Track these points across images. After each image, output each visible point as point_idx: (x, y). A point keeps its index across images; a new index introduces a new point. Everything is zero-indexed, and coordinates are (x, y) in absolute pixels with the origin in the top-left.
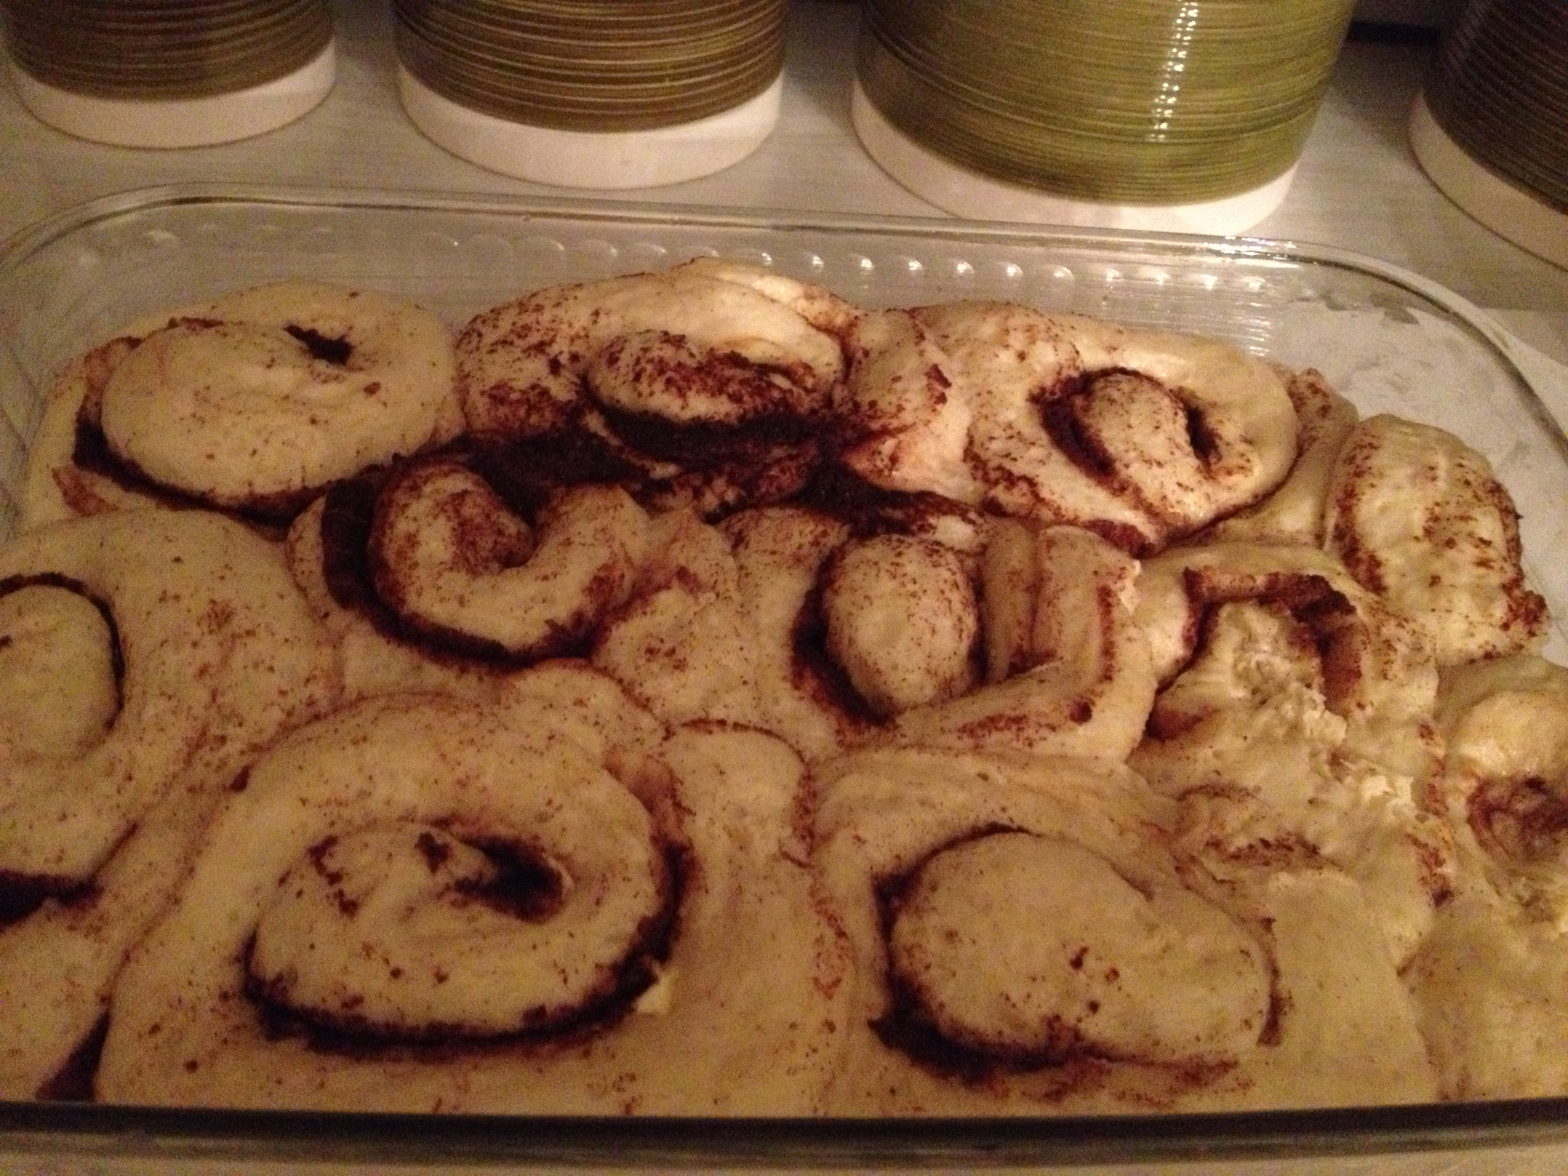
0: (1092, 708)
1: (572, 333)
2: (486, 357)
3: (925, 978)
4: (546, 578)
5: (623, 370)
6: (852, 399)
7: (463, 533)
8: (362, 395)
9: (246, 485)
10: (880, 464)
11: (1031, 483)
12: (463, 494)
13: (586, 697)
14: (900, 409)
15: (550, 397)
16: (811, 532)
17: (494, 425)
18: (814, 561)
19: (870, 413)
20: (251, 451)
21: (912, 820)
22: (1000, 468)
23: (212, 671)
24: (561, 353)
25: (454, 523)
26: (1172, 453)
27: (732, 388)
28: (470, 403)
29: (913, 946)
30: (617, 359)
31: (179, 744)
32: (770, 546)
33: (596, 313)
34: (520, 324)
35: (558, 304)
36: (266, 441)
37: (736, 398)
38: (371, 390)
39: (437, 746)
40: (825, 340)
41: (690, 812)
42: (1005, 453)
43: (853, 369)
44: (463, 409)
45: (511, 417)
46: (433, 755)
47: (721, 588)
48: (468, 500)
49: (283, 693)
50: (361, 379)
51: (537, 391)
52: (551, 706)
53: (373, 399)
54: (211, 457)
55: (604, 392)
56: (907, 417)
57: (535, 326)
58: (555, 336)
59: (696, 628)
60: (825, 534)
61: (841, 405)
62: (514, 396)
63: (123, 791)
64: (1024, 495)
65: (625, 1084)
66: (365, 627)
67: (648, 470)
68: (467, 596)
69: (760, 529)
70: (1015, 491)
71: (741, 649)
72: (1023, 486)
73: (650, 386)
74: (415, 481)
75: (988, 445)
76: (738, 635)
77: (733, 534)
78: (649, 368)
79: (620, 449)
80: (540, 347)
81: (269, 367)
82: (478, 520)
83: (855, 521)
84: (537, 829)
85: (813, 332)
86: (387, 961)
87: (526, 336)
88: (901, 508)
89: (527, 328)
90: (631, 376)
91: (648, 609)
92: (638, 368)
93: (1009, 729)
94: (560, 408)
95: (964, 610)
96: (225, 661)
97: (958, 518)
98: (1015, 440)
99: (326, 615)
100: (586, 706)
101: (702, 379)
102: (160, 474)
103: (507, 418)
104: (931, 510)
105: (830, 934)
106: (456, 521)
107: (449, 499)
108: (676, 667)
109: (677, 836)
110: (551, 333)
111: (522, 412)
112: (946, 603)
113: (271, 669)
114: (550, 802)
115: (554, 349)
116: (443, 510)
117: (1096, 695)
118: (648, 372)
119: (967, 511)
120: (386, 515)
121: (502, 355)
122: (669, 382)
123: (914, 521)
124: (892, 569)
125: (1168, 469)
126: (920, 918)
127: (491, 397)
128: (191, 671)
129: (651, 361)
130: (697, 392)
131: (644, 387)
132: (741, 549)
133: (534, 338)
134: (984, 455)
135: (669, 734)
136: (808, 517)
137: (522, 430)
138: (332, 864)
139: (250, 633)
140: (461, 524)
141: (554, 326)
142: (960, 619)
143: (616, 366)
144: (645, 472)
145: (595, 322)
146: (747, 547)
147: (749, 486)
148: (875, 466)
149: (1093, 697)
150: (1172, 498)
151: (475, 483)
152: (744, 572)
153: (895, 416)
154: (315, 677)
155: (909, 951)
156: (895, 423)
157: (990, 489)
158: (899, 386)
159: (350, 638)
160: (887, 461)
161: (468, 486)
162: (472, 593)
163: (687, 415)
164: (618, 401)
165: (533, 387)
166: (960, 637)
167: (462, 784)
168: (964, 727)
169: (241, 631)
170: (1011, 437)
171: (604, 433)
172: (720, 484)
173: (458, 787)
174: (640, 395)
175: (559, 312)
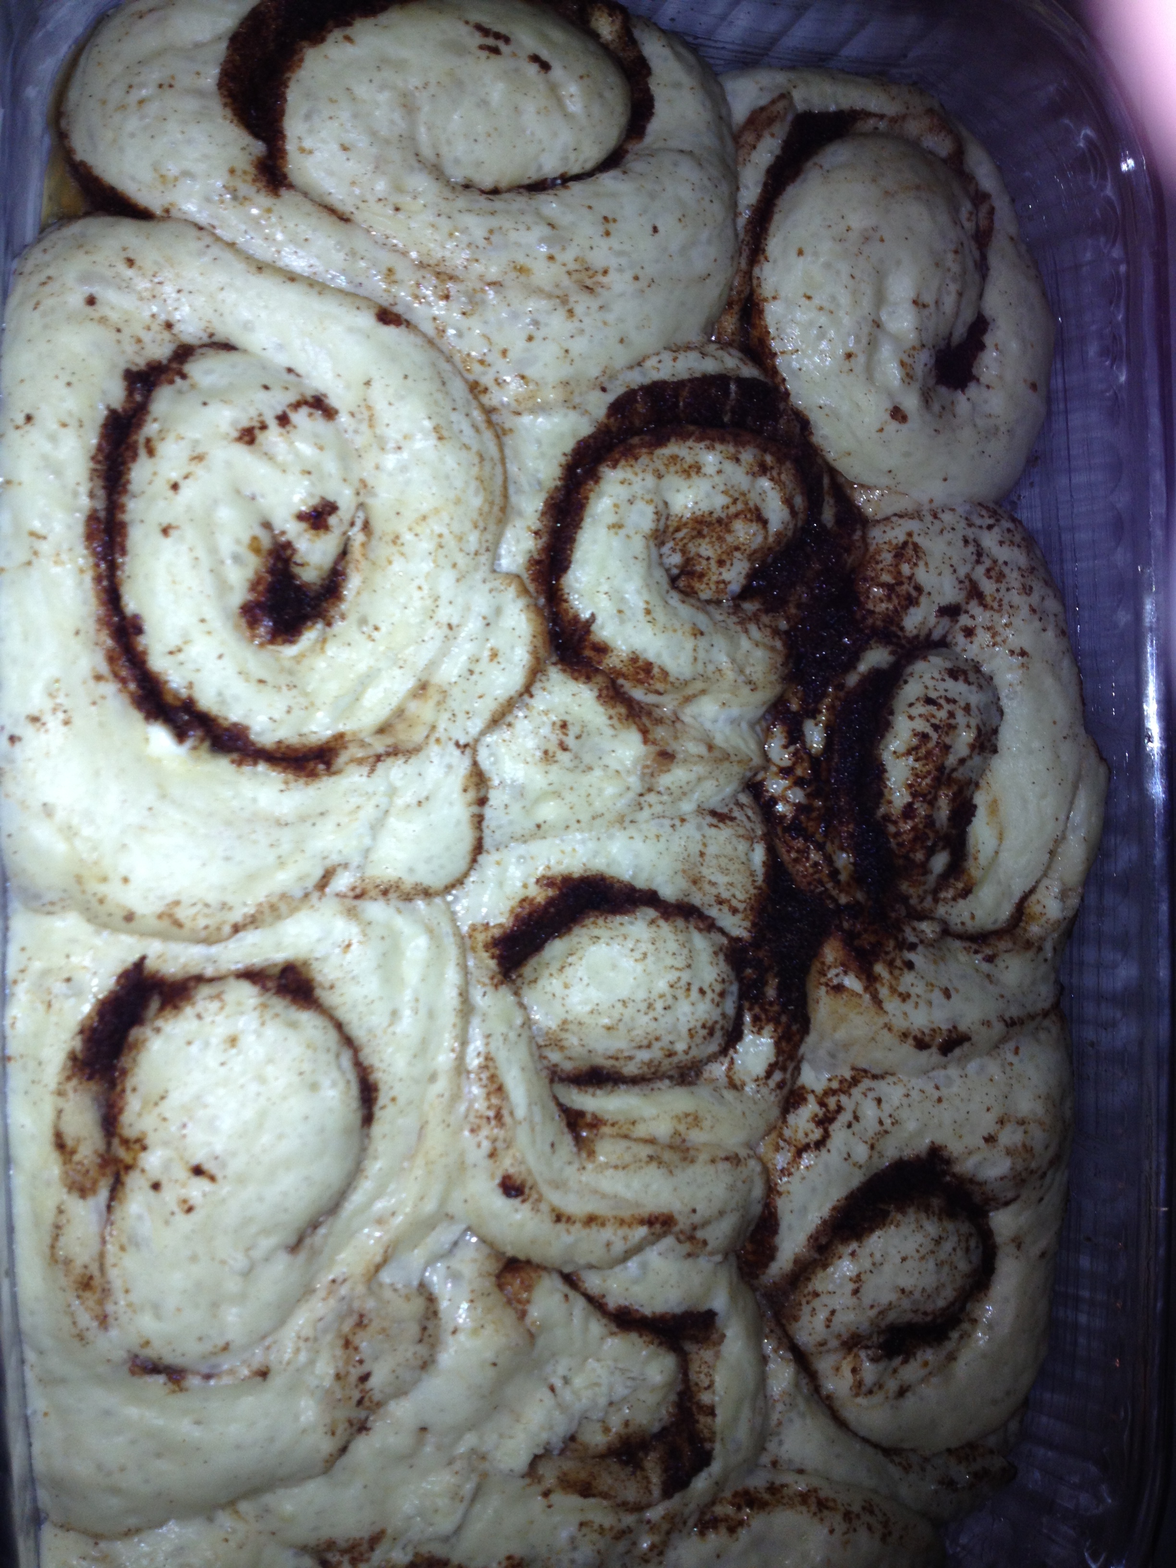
0: (520, 1199)
1: (1000, 629)
2: (960, 534)
3: (189, 1011)
4: (648, 612)
5: (942, 686)
6: (922, 942)
7: (709, 524)
8: (890, 406)
9: (773, 294)
10: (831, 974)
11: (820, 1144)
12: (764, 522)
13: (500, 660)
14: (905, 997)
15: (906, 608)
16: (734, 896)
17: (872, 548)
18: (697, 899)
19: (898, 963)
20: (809, 294)
21: (372, 1002)
22: (840, 1109)
23: (523, 278)
24: (973, 617)
25: (719, 513)
26: (872, 1307)
27: (922, 809)
28: (901, 521)
29: (221, 1000)
30: (956, 679)
31: (438, 254)
32: (711, 850)
33: (1023, 653)
34: (1006, 570)
35: (1033, 611)
36: (821, 308)
37: (908, 812)
38: (898, 414)
39: (436, 511)
40: (1006, 911)
41: (372, 770)
42: (859, 1114)
43: (967, 944)
44: (895, 515)
45: (880, 566)
46: (425, 507)
47: (652, 798)
48: (754, 528)
49: (504, 353)
50: (911, 402)
51: (914, 594)
52: (488, 624)
53: (887, 417)
54: (800, 253)
55: (919, 666)
56: (892, 1005)
57: (1003, 587)
58: (992, 608)
59: (598, 773)
60: (734, 911)
61: (914, 929)
62: (906, 569)
63: (381, 204)
64: (807, 1135)
65: (61, 716)
66: (586, 429)
67: (814, 718)
68: (622, 532)
69: (734, 841)
70: (812, 1125)
71: (578, 821)
72: (817, 1134)
73: (920, 716)
74: (772, 468)
75: (871, 1095)
76: (594, 818)
77: (731, 810)
78: (942, 714)
79: (840, 687)
80: (975, 593)
81: (915, 302)
82: (729, 538)
83: (756, 943)
84: (353, 618)
85: (1016, 899)
86: (186, 477)
87: (990, 577)
88: (780, 995)
89: (1000, 578)
90: (933, 695)
91: (615, 721)
92: (942, 702)
93: (489, 1108)
94: (893, 620)
95: (643, 1063)
96: (538, 292)
97: (773, 1059)
98: (878, 1128)
99: (604, 390)
100: (491, 660)
101: (929, 773)
102: (784, 202)
103: (877, 563)
104: (780, 1030)
105: (237, 916)
106: (723, 516)
107: (751, 504)
108: (546, 752)
109: (343, 758)
110: (995, 605)
111: (886, 578)
112: (645, 1043)
113: (530, 339)
114: (376, 629)
115: (974, 608)
116: (735, 501)
117: (533, 1203)
118: (936, 713)
119: (784, 1069)
120: (723, 441)
121: (960, 554)
122: (925, 737)
123: (765, 1011)
124: (683, 983)
125: (851, 1301)
126: (255, 1009)
127: (905, 543)
128: (521, 260)
129: (951, 715)
130: (913, 769)
131: (920, 709)
132: (710, 819)
133: (988, 587)
134: (856, 1092)
135: (463, 747)
136: (753, 891)
137: (865, 580)
138: (300, 417)
139: (571, 312)
140: (719, 521)
141: (1006, 607)
142: (630, 1058)
143: (946, 677)
144: (813, 714)
145: (1012, 652)
146: (711, 825)
147: (796, 828)
148: (829, 967)
149: (531, 1200)
150: (816, 1303)
151: (778, 534)
152: (677, 822)
153: (893, 990)
154: (527, 384)
155: (218, 996)
156: (884, 992)
157: (816, 1096)
158: (937, 996)
159: (573, 416)
160: (835, 982)
161: (775, 525)
162: (628, 536)
163: (887, 757)
164: (906, 682)
165: (919, 589)
166: (611, 1057)
167: (396, 540)
168: (492, 1059)
169: (571, 305)
170: (881, 1123)
171: (863, 667)
172: (797, 796)
173: (392, 537)
174: (911, 705)
175: (1025, 611)
